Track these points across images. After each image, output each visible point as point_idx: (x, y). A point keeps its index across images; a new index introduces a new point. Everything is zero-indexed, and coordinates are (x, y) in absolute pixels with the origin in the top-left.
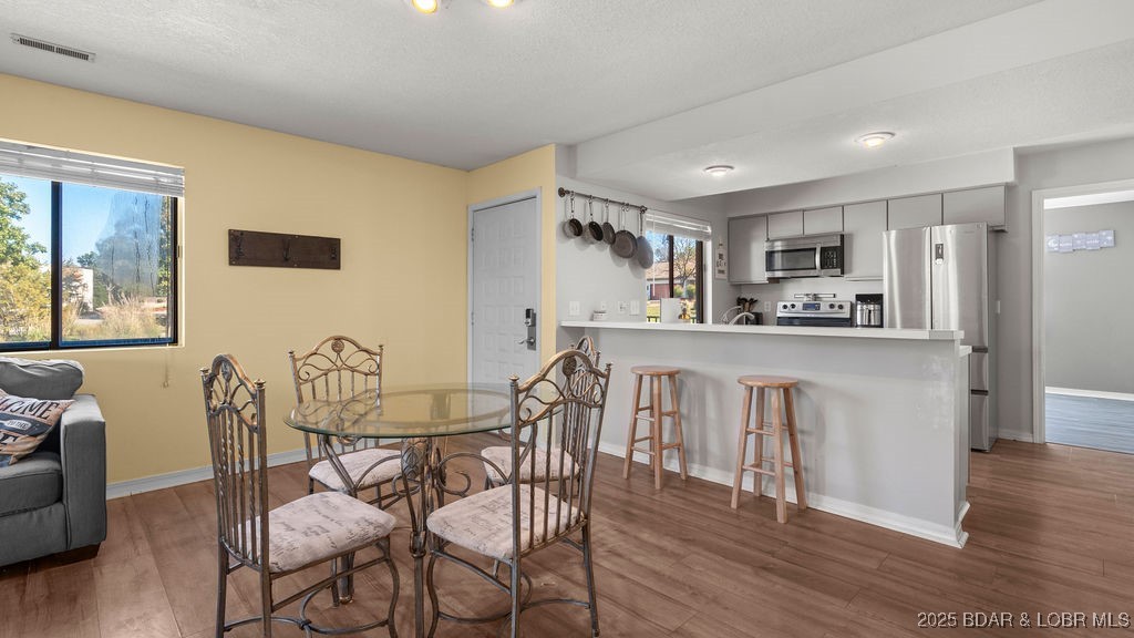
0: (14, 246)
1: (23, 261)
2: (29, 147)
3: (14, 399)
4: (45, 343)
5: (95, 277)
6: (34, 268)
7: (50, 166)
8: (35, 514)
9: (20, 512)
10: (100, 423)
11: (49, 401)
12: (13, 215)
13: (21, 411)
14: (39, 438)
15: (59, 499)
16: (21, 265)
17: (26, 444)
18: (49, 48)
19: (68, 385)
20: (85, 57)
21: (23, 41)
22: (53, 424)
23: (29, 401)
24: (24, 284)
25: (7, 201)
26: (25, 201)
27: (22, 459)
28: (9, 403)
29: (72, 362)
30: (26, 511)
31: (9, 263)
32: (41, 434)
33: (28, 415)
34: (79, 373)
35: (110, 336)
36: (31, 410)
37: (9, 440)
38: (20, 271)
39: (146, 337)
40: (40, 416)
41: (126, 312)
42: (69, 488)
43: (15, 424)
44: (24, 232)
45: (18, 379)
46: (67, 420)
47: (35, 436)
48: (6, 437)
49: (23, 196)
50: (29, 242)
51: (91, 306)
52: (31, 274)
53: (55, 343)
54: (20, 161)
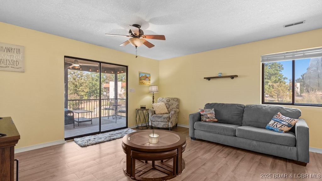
0: (280, 78)
1: (282, 82)
2: (287, 53)
3: (284, 117)
4: (291, 103)
5: (300, 85)
6: (285, 84)
7: (292, 56)
8: (289, 147)
9: (286, 145)
10: (307, 128)
11: (292, 119)
12: (280, 71)
13: (285, 120)
14: (290, 128)
15: (295, 146)
16: (282, 83)
17: (287, 129)
18: (292, 25)
19: (297, 115)
20: (302, 23)
21: (286, 26)
22: (293, 125)
23: (287, 118)
24: (282, 88)
25: (278, 67)
26: (283, 67)
27: (286, 132)
28: (282, 117)
29: (298, 109)
30: (287, 146)
31: (279, 83)
32: (290, 127)
33: (287, 121)
34: (300, 113)
35: (305, 103)
36: (288, 120)
37: (283, 127)
38: (281, 84)
39: (317, 103)
40: (290, 122)
41: (311, 96)
42: (298, 143)
43: (284, 123)
44: (283, 75)
45: (285, 112)
46: (297, 125)
47: (289, 127)
48: (282, 126)
49: (282, 65)
50: (283, 77)
51: (299, 93)
52: (284, 85)
53: (293, 104)
54: (285, 57)
